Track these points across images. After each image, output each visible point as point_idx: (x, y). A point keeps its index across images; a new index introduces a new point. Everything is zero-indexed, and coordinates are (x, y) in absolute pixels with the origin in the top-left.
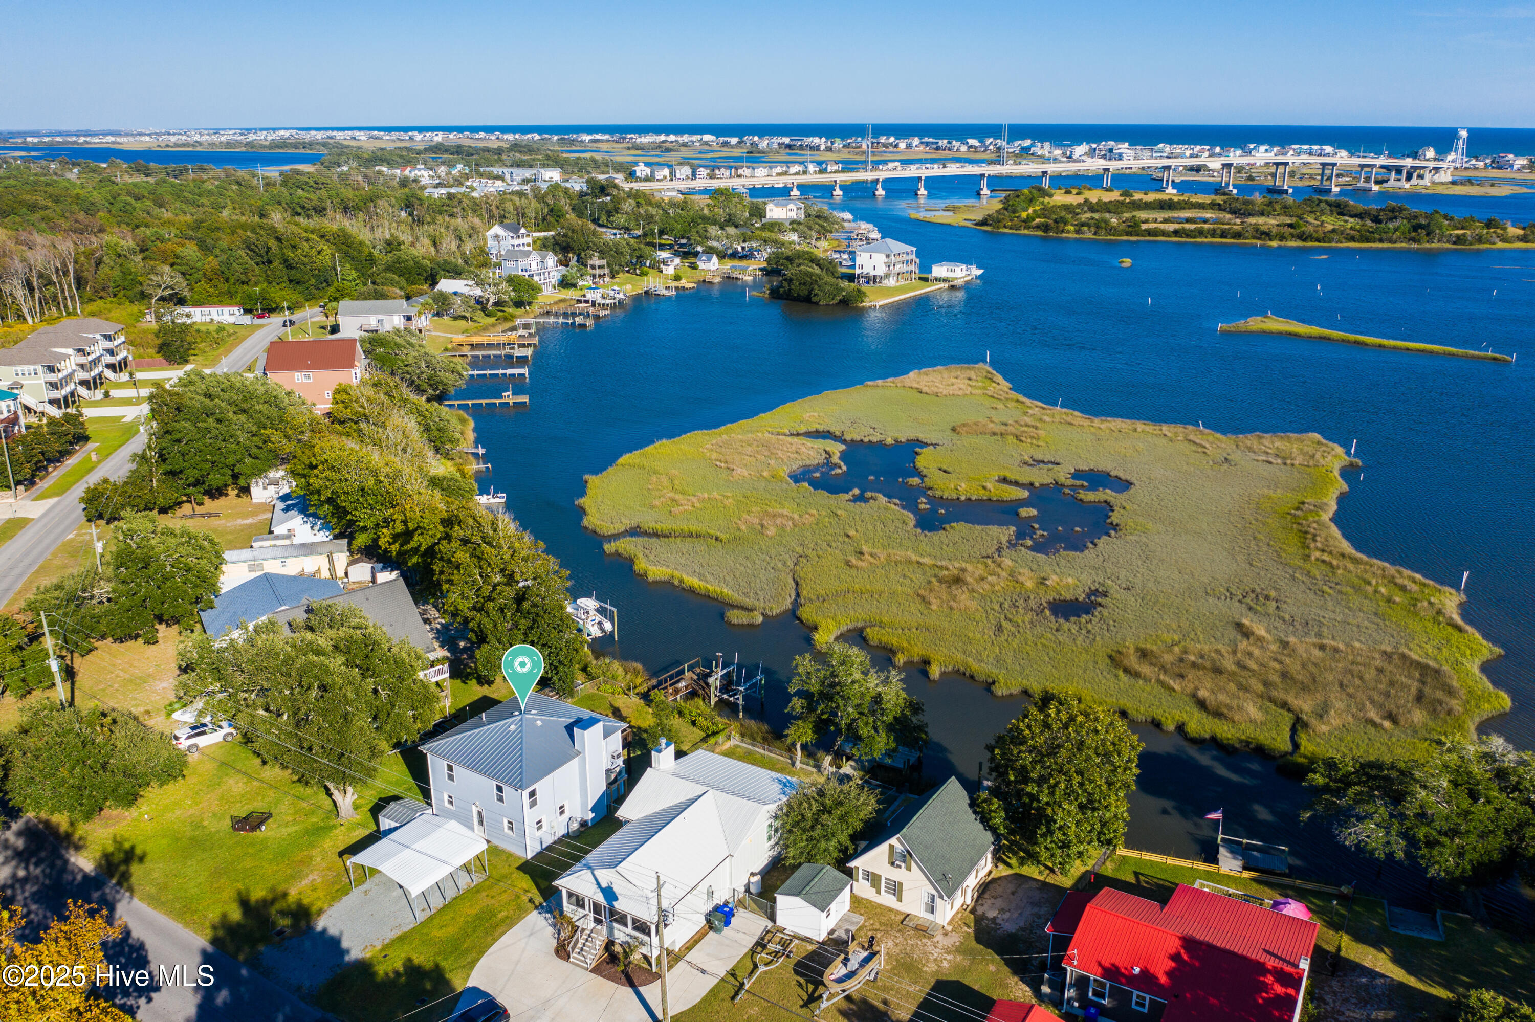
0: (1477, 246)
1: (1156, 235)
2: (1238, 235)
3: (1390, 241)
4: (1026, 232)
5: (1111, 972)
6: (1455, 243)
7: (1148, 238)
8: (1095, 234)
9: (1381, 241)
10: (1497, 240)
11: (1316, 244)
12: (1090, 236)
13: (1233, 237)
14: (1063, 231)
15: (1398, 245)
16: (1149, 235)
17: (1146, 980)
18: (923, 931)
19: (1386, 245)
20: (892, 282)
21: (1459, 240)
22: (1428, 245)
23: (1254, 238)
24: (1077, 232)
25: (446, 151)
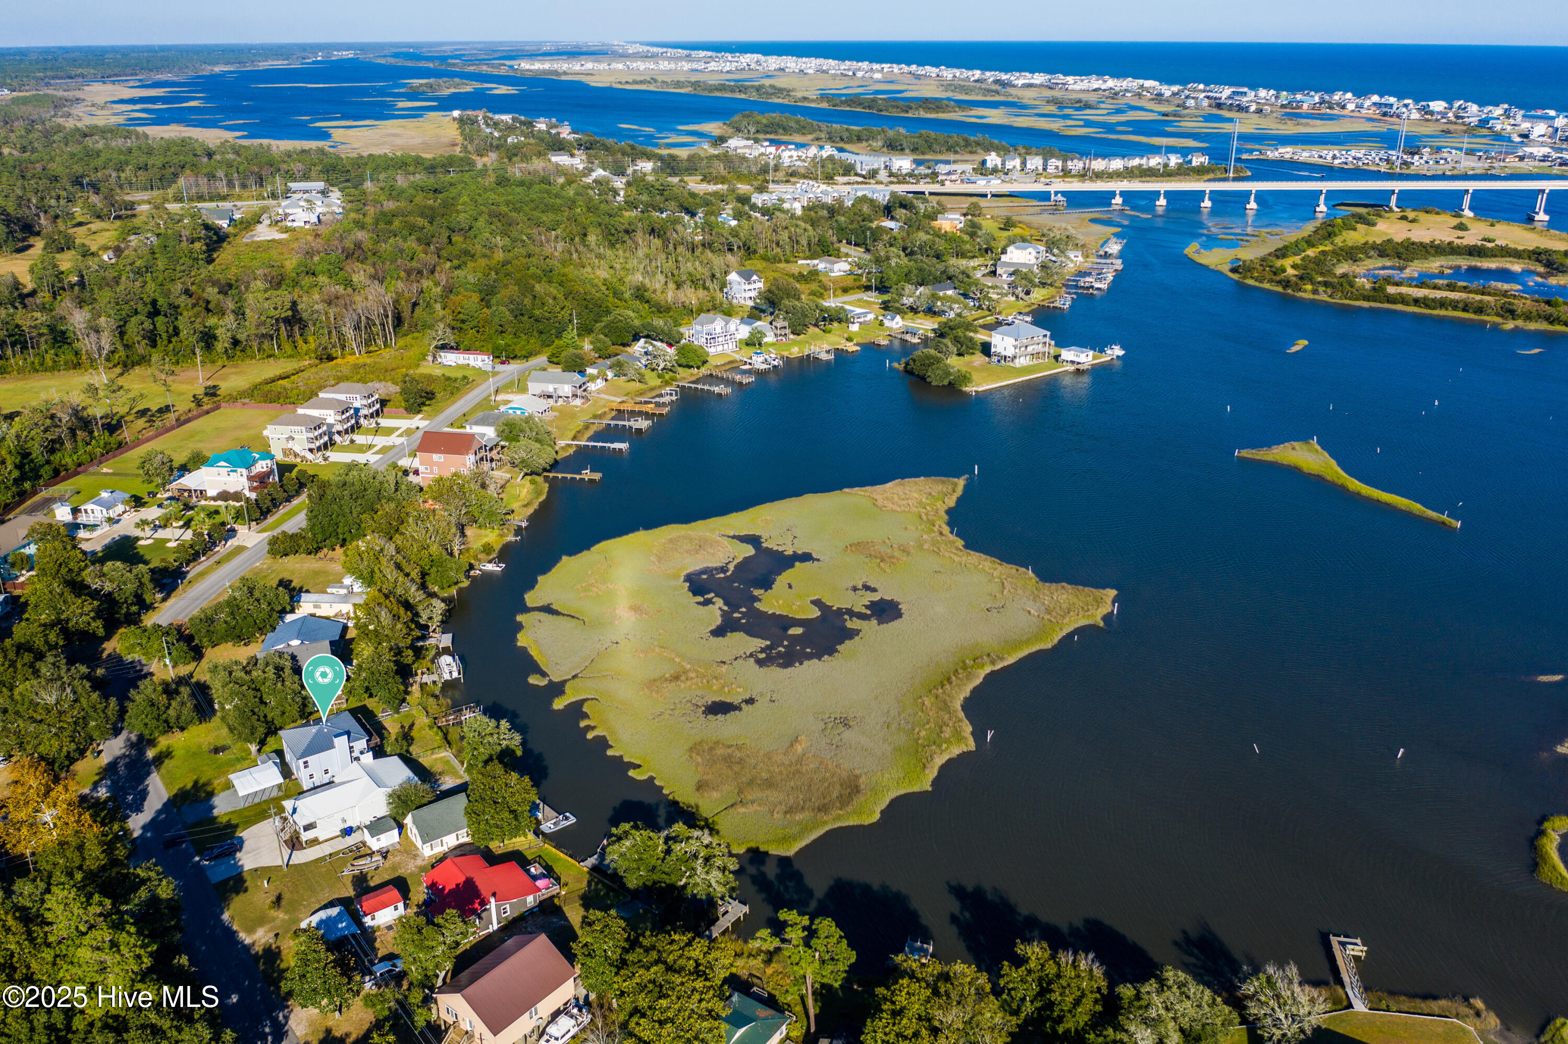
1: (1395, 303)
2: (1480, 310)
8: (1330, 296)
12: (1325, 298)
13: (1475, 312)
14: (1300, 290)
20: (1021, 362)
24: (1314, 292)
25: (860, 104)
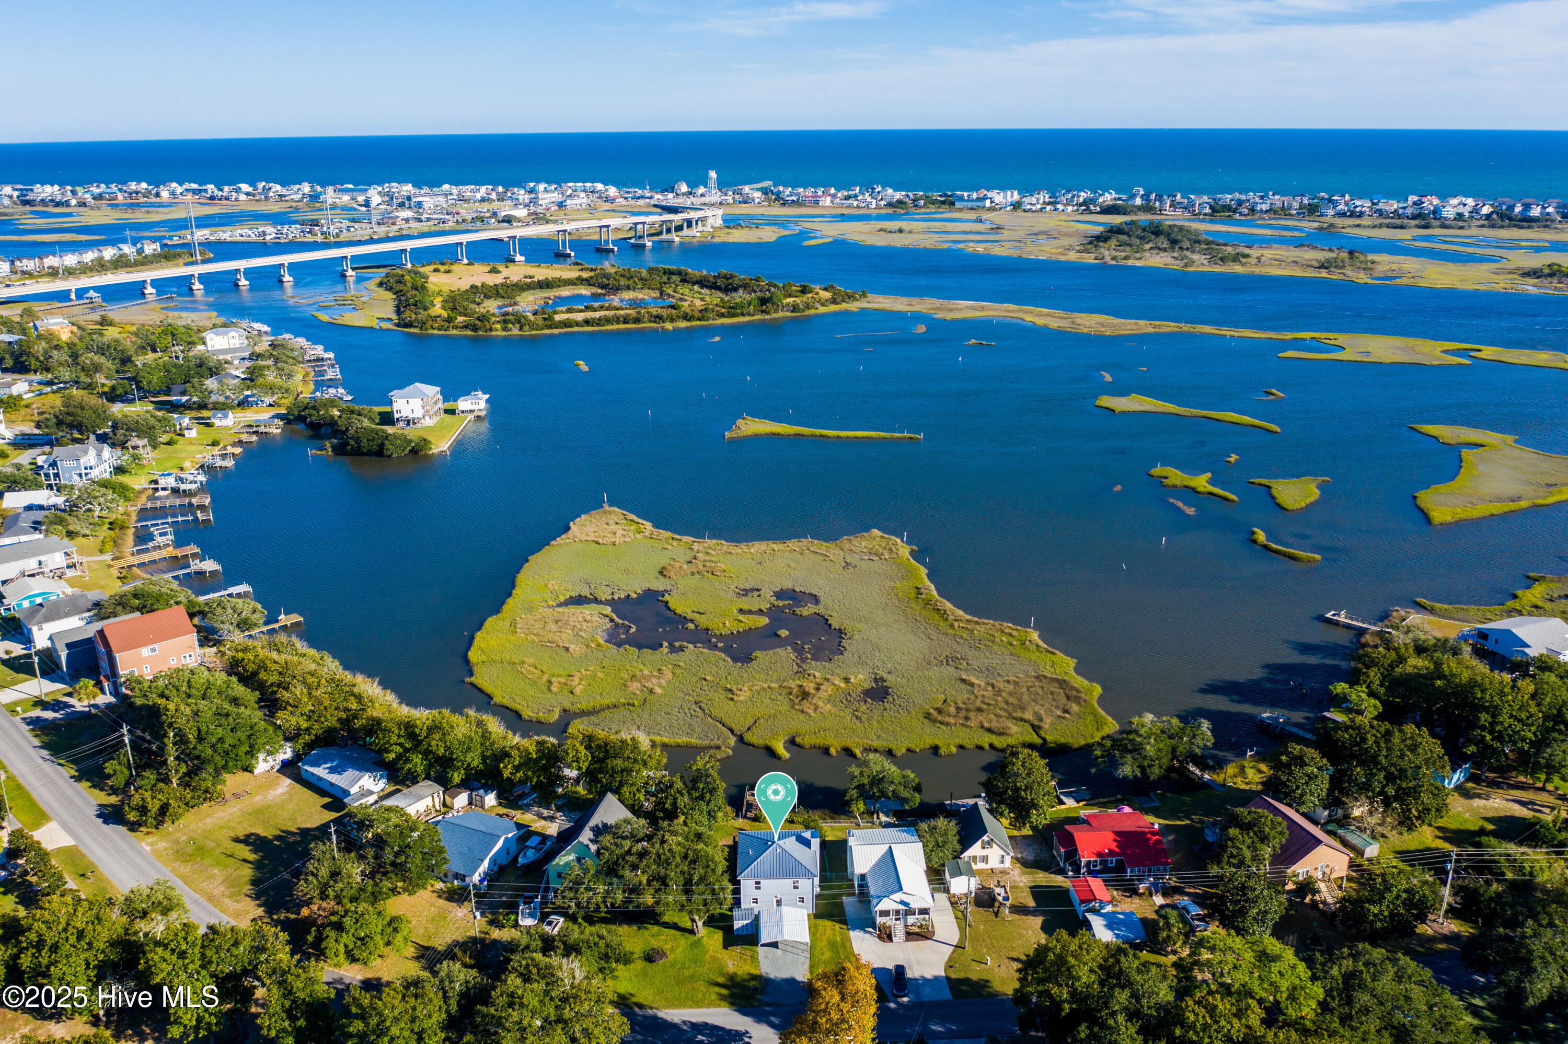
0: (807, 312)
1: (571, 326)
2: (637, 320)
3: (750, 315)
4: (455, 332)
5: (1099, 855)
6: (792, 311)
7: (566, 330)
8: (520, 330)
9: (743, 315)
10: (818, 306)
11: (698, 323)
12: (517, 332)
13: (634, 323)
14: (491, 330)
15: (756, 317)
16: (566, 326)
17: (1112, 853)
18: (1004, 872)
19: (747, 318)
21: (795, 308)
22: (775, 315)
23: (650, 321)
24: (505, 329)
